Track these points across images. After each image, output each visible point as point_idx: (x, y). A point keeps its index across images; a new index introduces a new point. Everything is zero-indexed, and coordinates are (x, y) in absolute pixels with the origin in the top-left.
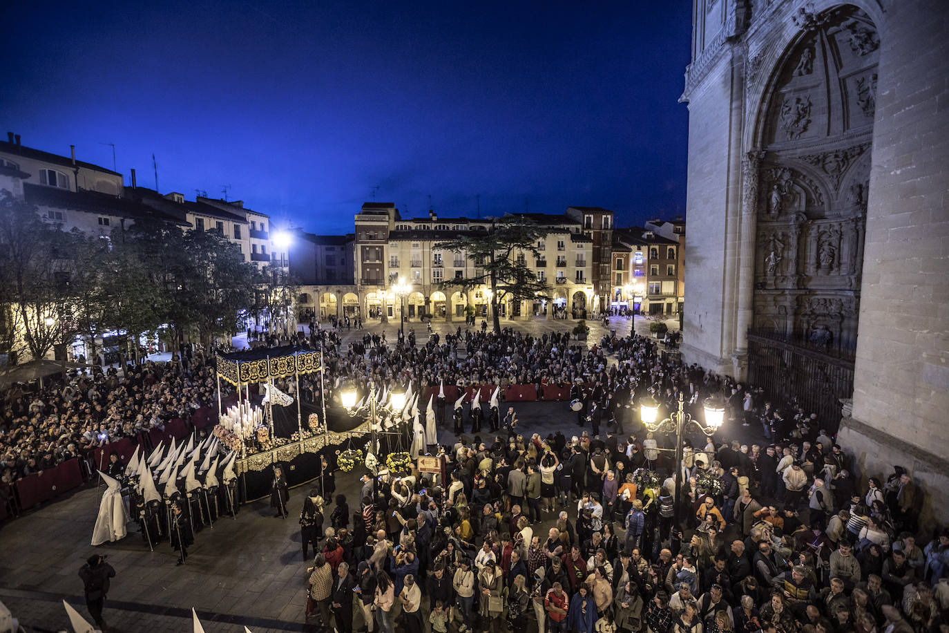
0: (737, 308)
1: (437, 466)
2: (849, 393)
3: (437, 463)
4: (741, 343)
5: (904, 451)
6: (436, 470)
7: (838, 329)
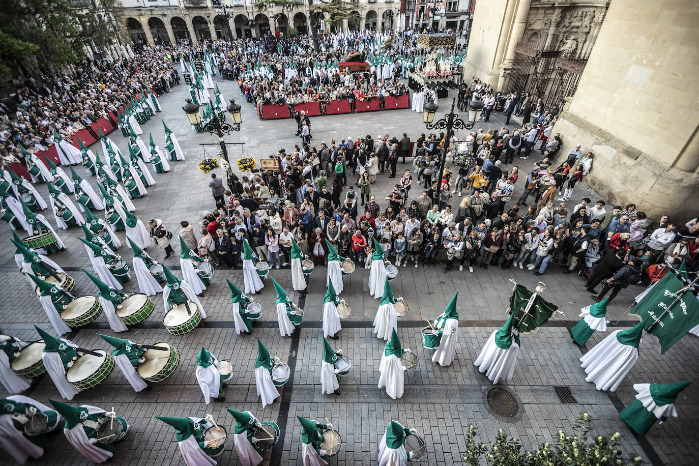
0: (514, 22)
1: (275, 165)
2: (572, 93)
3: (275, 163)
4: (510, 55)
5: (592, 132)
6: (275, 168)
7: (584, 39)
